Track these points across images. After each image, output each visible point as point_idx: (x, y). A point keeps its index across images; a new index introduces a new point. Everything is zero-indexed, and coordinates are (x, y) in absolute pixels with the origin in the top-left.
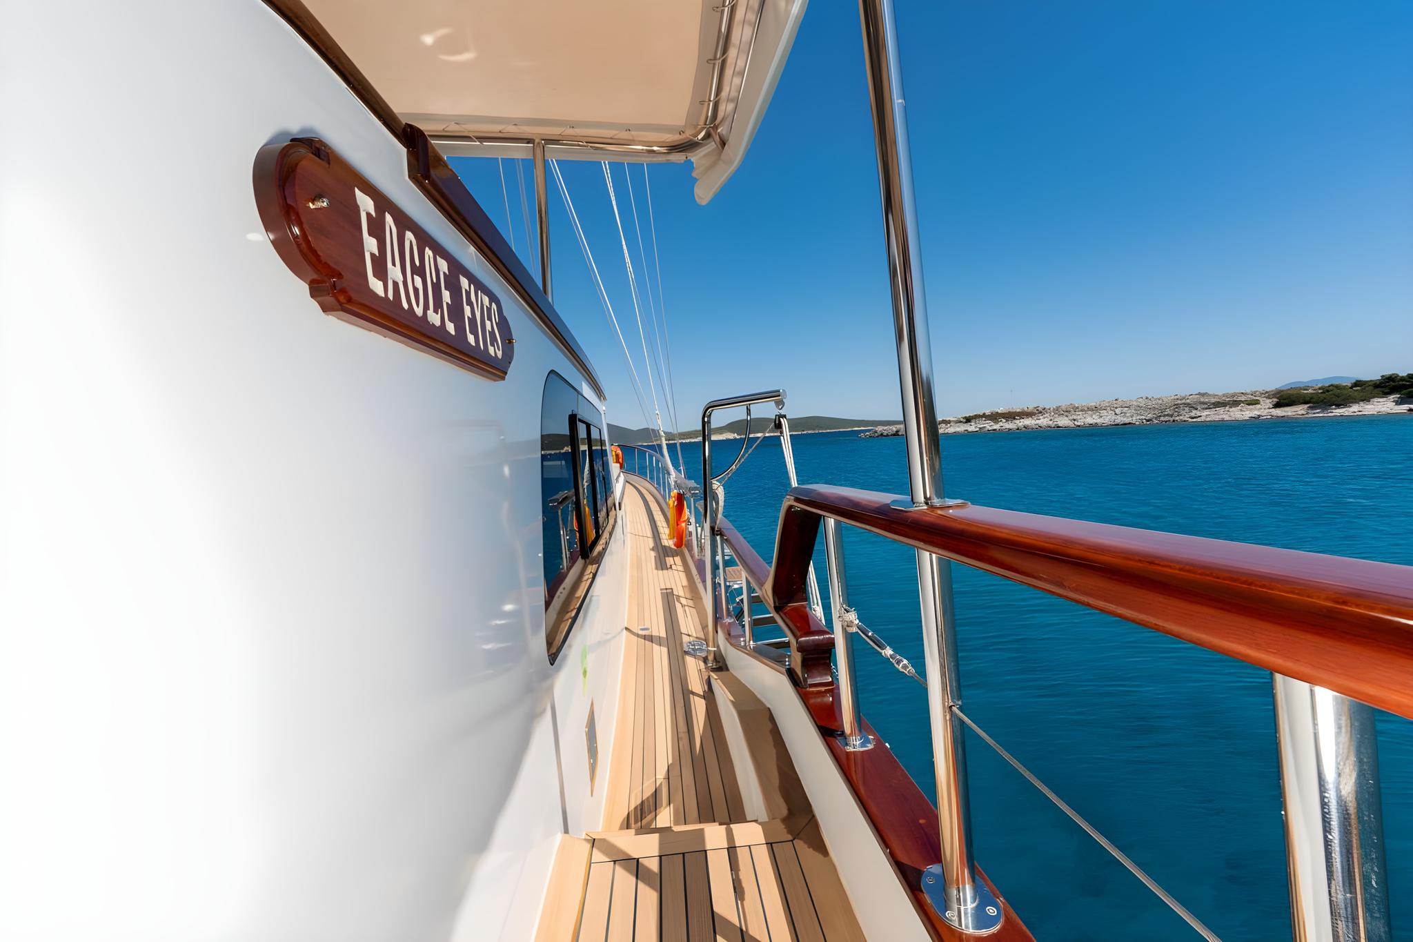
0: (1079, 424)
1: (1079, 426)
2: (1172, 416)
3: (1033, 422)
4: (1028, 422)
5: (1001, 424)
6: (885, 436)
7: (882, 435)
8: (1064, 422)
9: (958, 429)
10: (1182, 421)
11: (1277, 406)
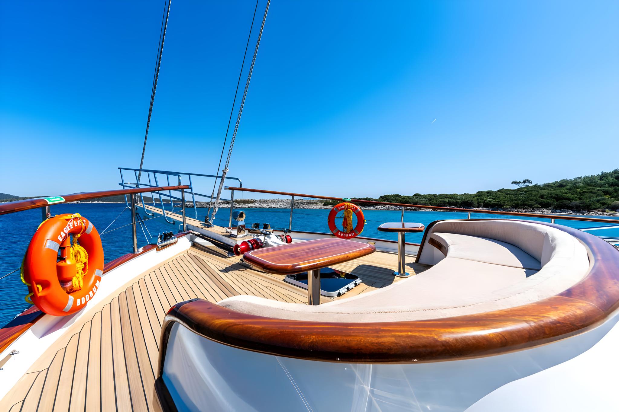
0: (269, 207)
1: (270, 208)
2: (298, 206)
3: (254, 205)
4: (252, 205)
5: (241, 205)
6: (188, 207)
7: (187, 207)
8: (265, 206)
9: (224, 206)
10: (301, 208)
11: (324, 205)
